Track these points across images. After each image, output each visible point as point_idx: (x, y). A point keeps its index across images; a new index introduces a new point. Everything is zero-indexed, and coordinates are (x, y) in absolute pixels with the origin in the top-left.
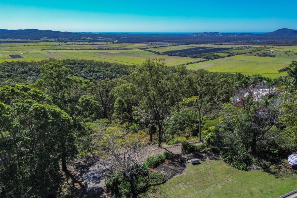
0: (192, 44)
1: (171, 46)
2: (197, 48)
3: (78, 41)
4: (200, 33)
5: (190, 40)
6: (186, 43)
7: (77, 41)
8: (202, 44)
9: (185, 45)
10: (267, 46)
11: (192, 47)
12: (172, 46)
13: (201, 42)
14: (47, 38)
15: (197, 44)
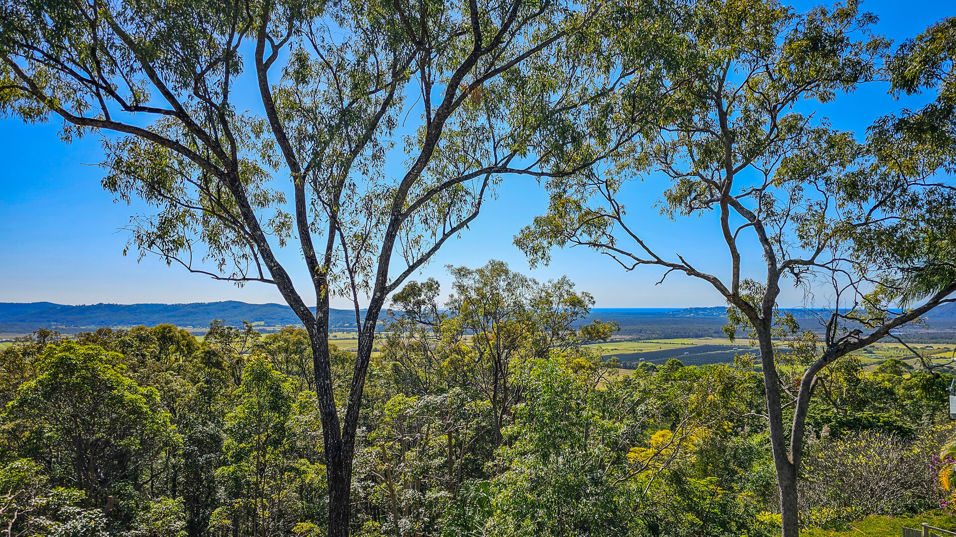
0: (682, 337)
1: (617, 342)
2: (701, 347)
3: (346, 331)
4: (705, 309)
5: (674, 326)
6: (663, 335)
7: (343, 331)
8: (715, 337)
9: (660, 341)
10: (935, 346)
11: (683, 346)
12: (620, 341)
13: (712, 331)
14: (262, 323)
15: (697, 336)
